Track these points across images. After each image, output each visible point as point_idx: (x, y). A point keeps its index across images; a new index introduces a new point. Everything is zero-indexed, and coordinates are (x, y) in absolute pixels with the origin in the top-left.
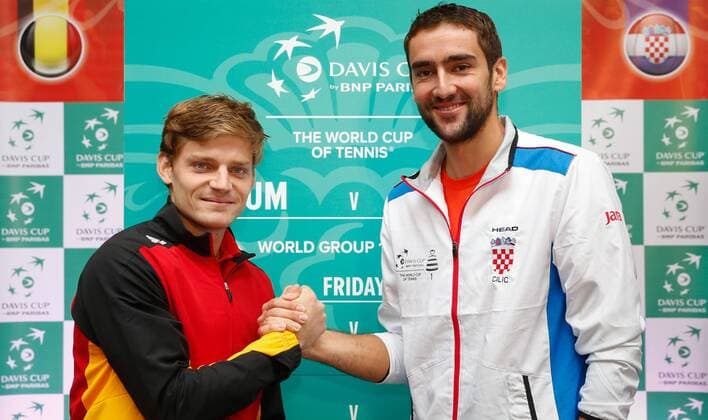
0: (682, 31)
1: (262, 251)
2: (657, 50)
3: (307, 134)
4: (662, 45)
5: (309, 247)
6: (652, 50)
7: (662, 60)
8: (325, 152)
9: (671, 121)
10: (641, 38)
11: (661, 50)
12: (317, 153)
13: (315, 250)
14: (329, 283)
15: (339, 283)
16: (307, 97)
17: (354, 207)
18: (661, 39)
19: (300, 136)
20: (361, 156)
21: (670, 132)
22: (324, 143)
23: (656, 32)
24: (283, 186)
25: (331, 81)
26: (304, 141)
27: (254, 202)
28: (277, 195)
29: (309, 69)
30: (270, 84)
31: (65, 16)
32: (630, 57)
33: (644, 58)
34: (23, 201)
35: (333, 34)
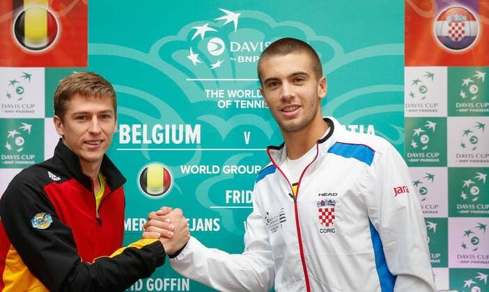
0: (474, 19)
1: (183, 172)
2: (457, 32)
3: (215, 92)
4: (460, 28)
5: (216, 170)
6: (453, 32)
7: (460, 39)
8: (227, 104)
9: (467, 81)
10: (446, 23)
11: (460, 32)
12: (222, 104)
13: (220, 172)
14: (230, 194)
15: (237, 194)
16: (215, 66)
17: (247, 142)
18: (460, 24)
19: (210, 93)
20: (252, 106)
21: (466, 89)
22: (226, 98)
23: (457, 20)
24: (198, 127)
25: (231, 54)
26: (212, 96)
27: (177, 139)
28: (193, 134)
29: (216, 47)
30: (189, 57)
31: (46, 7)
32: (438, 37)
33: (448, 37)
34: (16, 136)
35: (232, 22)
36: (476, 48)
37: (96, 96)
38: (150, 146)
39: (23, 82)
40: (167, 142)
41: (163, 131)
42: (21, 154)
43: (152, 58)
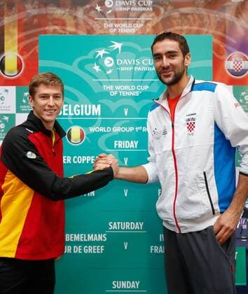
1: (91, 131)
3: (108, 87)
5: (109, 129)
8: (116, 93)
12: (112, 94)
13: (111, 131)
14: (117, 143)
15: (120, 143)
16: (108, 72)
17: (126, 114)
19: (106, 87)
20: (129, 95)
22: (115, 90)
24: (99, 106)
25: (118, 66)
26: (107, 89)
27: (88, 112)
28: (97, 110)
29: (109, 62)
30: (94, 68)
31: (16, 54)
32: (228, 70)
33: (233, 70)
35: (118, 49)
37: (52, 85)
38: (73, 116)
39: (4, 94)
40: (82, 114)
41: (80, 108)
42: (3, 133)
43: (73, 68)
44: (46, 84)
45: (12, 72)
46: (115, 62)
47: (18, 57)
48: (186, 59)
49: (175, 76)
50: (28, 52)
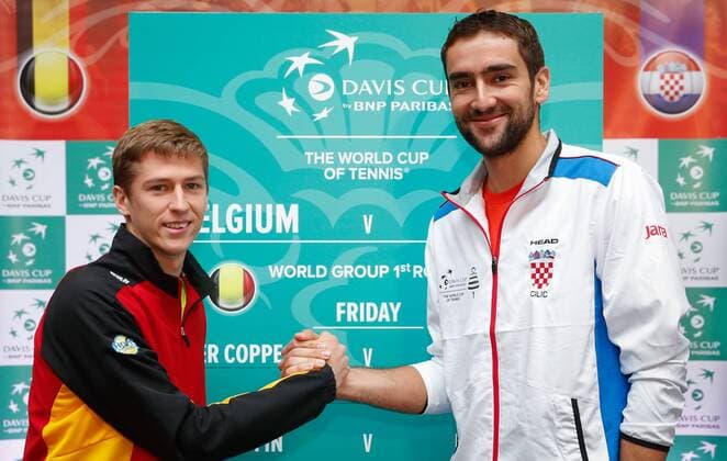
0: (698, 69)
1: (273, 275)
2: (672, 88)
3: (320, 155)
4: (677, 83)
5: (322, 271)
6: (667, 88)
7: (677, 99)
8: (338, 173)
9: (686, 161)
10: (656, 75)
11: (677, 88)
12: (330, 174)
13: (328, 275)
14: (343, 308)
15: (353, 309)
16: (319, 116)
17: (368, 230)
18: (677, 77)
19: (312, 157)
20: (375, 177)
21: (685, 172)
22: (337, 164)
23: (672, 69)
24: (294, 208)
25: (344, 99)
26: (316, 162)
27: (264, 225)
28: (288, 218)
29: (322, 87)
30: (281, 103)
31: (66, 52)
32: (645, 96)
33: (659, 96)
34: (24, 242)
35: (345, 50)
36: (700, 111)
38: (222, 236)
39: (34, 163)
40: (249, 230)
41: (243, 214)
42: (30, 268)
43: (225, 105)
44: (163, 153)
45: (53, 100)
46: (339, 86)
47: (70, 60)
48: (537, 84)
49: (508, 128)
50: (97, 48)
